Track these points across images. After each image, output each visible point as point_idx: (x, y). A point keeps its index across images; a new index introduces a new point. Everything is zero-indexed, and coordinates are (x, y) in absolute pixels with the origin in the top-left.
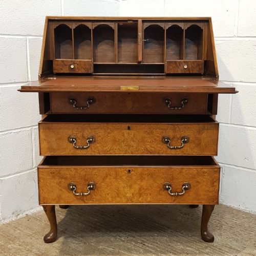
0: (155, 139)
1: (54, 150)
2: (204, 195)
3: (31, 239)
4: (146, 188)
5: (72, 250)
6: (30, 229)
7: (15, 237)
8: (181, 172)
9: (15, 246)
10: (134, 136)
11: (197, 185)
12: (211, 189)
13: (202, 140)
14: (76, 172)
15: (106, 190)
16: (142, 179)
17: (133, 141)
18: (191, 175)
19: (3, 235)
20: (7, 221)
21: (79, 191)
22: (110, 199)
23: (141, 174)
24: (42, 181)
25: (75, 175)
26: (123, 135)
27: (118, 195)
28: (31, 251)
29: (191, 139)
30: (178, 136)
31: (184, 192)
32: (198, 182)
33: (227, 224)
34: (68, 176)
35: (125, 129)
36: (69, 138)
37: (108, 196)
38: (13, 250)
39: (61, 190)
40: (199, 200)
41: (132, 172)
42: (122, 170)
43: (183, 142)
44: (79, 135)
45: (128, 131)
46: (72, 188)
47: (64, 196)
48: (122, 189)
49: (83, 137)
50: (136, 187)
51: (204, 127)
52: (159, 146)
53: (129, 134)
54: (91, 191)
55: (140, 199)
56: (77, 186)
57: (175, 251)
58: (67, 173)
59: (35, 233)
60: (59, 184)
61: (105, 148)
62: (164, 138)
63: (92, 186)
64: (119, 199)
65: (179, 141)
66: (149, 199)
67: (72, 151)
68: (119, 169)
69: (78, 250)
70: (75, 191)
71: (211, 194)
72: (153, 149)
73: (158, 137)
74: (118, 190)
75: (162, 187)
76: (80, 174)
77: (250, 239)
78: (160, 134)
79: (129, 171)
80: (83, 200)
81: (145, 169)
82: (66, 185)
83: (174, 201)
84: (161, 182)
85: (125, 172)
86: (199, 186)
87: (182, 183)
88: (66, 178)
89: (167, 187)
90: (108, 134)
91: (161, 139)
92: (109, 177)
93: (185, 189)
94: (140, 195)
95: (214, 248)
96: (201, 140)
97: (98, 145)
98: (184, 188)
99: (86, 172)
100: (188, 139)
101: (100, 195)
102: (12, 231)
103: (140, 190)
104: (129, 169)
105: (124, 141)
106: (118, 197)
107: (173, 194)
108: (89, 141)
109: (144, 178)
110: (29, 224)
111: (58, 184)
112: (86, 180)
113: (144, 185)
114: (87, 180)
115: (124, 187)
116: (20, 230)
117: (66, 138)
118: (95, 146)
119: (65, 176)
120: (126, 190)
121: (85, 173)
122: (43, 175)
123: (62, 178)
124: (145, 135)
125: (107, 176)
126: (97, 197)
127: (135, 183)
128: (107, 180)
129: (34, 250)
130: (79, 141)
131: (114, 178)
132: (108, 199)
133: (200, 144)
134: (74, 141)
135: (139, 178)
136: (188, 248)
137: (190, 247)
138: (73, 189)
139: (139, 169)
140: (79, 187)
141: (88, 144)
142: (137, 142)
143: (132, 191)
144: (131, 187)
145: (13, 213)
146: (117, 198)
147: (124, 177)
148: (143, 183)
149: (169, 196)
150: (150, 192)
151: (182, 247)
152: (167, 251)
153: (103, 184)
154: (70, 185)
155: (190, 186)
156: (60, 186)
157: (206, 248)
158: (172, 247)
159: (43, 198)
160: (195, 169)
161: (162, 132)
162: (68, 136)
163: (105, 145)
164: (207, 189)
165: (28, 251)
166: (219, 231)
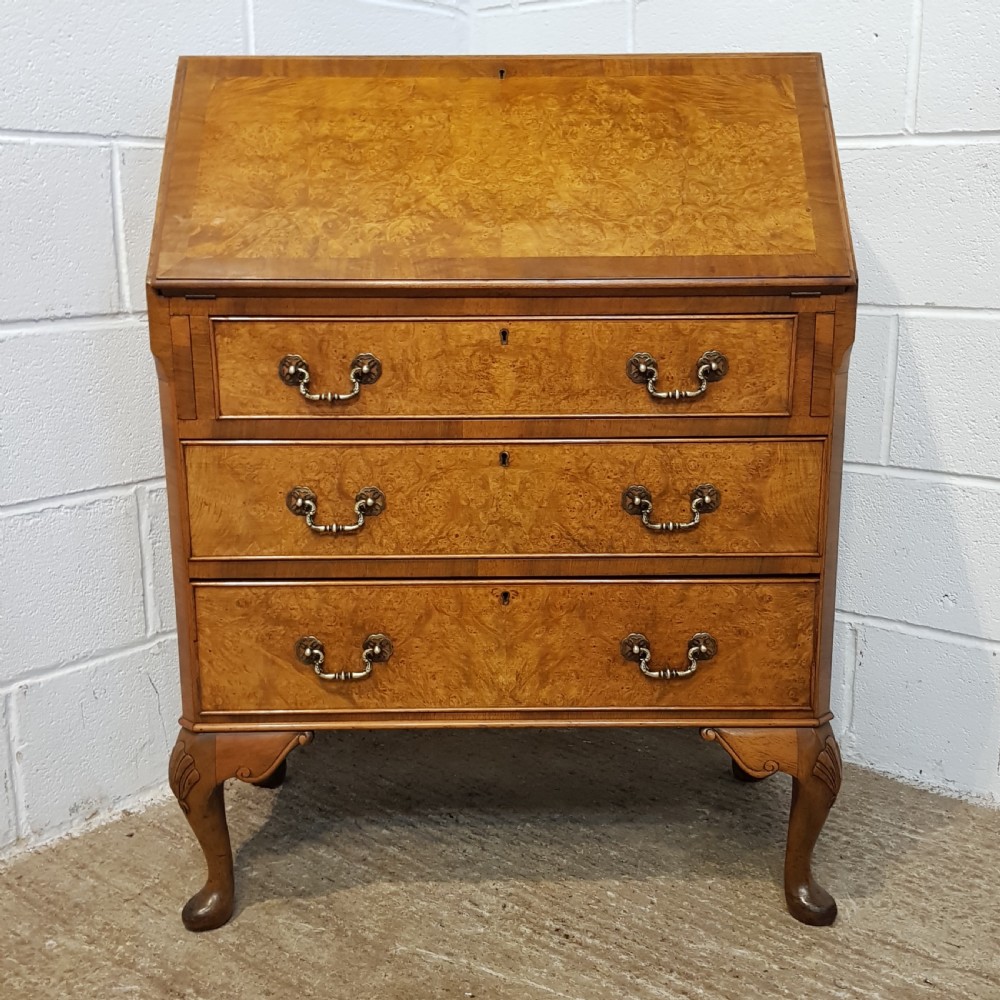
0: (598, 500)
1: (239, 541)
2: (764, 677)
3: (136, 912)
4: (562, 653)
5: (291, 959)
6: (134, 871)
7: (77, 905)
8: (683, 599)
9: (72, 945)
10: (524, 489)
11: (740, 644)
12: (788, 657)
13: (767, 500)
14: (325, 601)
15: (428, 661)
16: (549, 624)
17: (521, 507)
18: (717, 611)
19: (33, 895)
20: (51, 839)
21: (335, 665)
22: (440, 691)
23: (547, 607)
24: (208, 631)
25: (319, 609)
26: (485, 486)
27: (468, 679)
28: (132, 966)
29: (726, 496)
30: (681, 487)
31: (694, 667)
32: (740, 632)
33: (882, 847)
34: (297, 615)
35: (491, 464)
36: (291, 496)
37: (433, 684)
38: (63, 960)
39: (273, 662)
40: (745, 694)
41: (515, 601)
42: (481, 591)
43: (698, 506)
44: (326, 486)
45: (501, 470)
46: (308, 656)
47: (285, 683)
48: (479, 659)
49: (343, 494)
50: (530, 651)
51: (774, 454)
52: (614, 521)
53: (503, 479)
54: (376, 665)
55: (544, 694)
56: (327, 648)
57: (688, 964)
58: (293, 603)
59: (153, 890)
60: (265, 640)
61: (420, 534)
62: (628, 494)
63: (377, 650)
64: (471, 694)
65: (685, 504)
66: (573, 693)
67: (303, 545)
68: (471, 590)
69: (312, 959)
70: (321, 666)
71: (786, 674)
72: (590, 533)
73: (607, 490)
74: (468, 661)
75: (617, 649)
76: (336, 607)
77: (973, 908)
78: (616, 480)
79: (505, 595)
80: (348, 696)
81: (560, 588)
82: (291, 646)
83: (659, 699)
84: (614, 632)
85: (491, 597)
86: (747, 645)
87: (686, 638)
88: (289, 623)
89: (636, 649)
90: (431, 480)
91: (619, 498)
92: (436, 616)
93: (698, 655)
94: (544, 679)
95: (838, 949)
96: (761, 500)
97: (395, 521)
98: (695, 654)
99: (356, 599)
100: (716, 494)
101: (408, 681)
102: (65, 882)
103: (543, 659)
104: (503, 589)
105: (485, 507)
106: (468, 684)
107: (656, 674)
108: (361, 508)
109: (557, 621)
110: (130, 851)
111: (260, 640)
112: (357, 628)
113: (558, 645)
114: (362, 628)
115: (488, 653)
116: (98, 878)
117: (281, 498)
118: (385, 527)
119: (285, 615)
120: (497, 661)
121: (352, 605)
122: (212, 610)
123: (277, 621)
124: (562, 483)
125: (429, 615)
126: (396, 688)
127: (526, 639)
128: (430, 627)
129: (143, 963)
130: (326, 506)
131: (454, 621)
132: (433, 692)
133: (758, 513)
134: (309, 507)
135: (538, 620)
136: (738, 952)
137: (743, 945)
138: (313, 658)
139: (540, 591)
140: (334, 651)
141: (358, 517)
142: (535, 508)
143: (517, 664)
144: (510, 650)
145: (74, 810)
146: (465, 689)
147: (488, 618)
148: (551, 639)
149: (642, 682)
150: (577, 666)
151: (712, 945)
152: (658, 963)
153: (417, 641)
154: (302, 644)
155: (715, 646)
156: (270, 648)
157: (807, 948)
158: (675, 944)
159: (213, 688)
160: (730, 589)
161: (623, 474)
162: (290, 489)
163: (420, 521)
164: (773, 655)
165: (119, 963)
166: (851, 876)
